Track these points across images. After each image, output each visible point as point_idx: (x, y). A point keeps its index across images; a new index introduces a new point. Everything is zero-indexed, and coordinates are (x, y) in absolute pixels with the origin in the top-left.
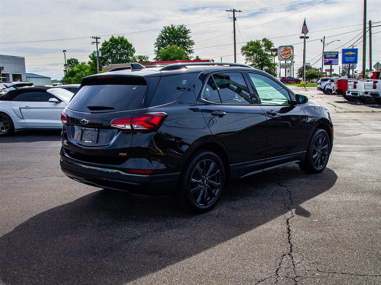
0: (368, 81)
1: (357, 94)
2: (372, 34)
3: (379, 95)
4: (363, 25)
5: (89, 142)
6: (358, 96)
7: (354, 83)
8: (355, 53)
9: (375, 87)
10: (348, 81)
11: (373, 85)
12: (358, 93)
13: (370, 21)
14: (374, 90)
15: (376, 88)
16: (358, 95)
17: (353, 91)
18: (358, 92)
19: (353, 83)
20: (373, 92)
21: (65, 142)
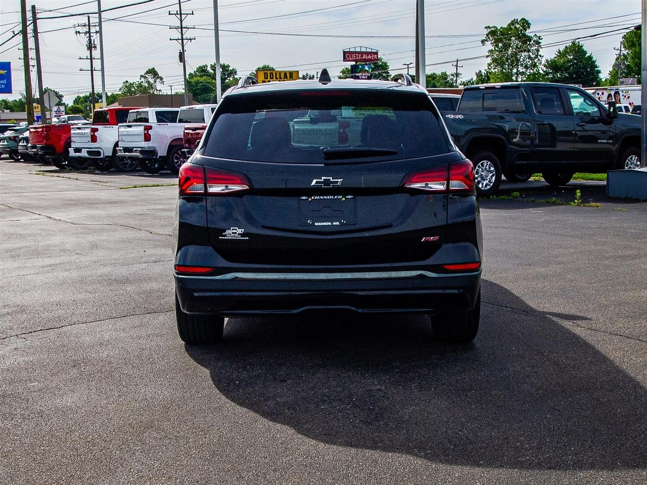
0: (130, 126)
1: (99, 153)
2: (39, 34)
3: (157, 154)
4: (21, 13)
5: (330, 224)
6: (102, 156)
7: (91, 131)
8: (6, 72)
9: (147, 138)
10: (71, 127)
11: (145, 134)
12: (100, 150)
13: (33, 7)
14: (145, 145)
15: (149, 140)
16: (100, 156)
17: (91, 148)
18: (100, 148)
19: (88, 131)
20: (144, 148)
21: (236, 233)
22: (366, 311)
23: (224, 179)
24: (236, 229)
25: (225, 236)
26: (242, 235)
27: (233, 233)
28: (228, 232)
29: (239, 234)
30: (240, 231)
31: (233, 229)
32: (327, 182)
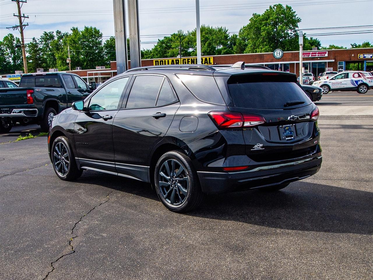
21: (259, 146)
22: (296, 178)
23: (249, 119)
24: (259, 145)
25: (254, 148)
26: (262, 147)
27: (258, 147)
28: (256, 146)
29: (261, 147)
30: (261, 145)
31: (258, 145)
32: (293, 118)
